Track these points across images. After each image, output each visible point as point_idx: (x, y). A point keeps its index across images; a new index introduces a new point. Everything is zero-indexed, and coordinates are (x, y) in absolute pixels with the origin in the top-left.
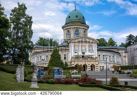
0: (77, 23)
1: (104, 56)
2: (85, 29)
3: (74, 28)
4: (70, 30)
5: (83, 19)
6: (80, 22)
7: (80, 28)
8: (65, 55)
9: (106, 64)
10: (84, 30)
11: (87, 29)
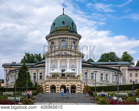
0: (64, 31)
1: (92, 74)
2: (75, 39)
3: (59, 38)
4: (54, 41)
5: (72, 25)
6: (67, 30)
7: (67, 38)
8: (41, 73)
9: (96, 84)
10: (72, 40)
11: (77, 40)
